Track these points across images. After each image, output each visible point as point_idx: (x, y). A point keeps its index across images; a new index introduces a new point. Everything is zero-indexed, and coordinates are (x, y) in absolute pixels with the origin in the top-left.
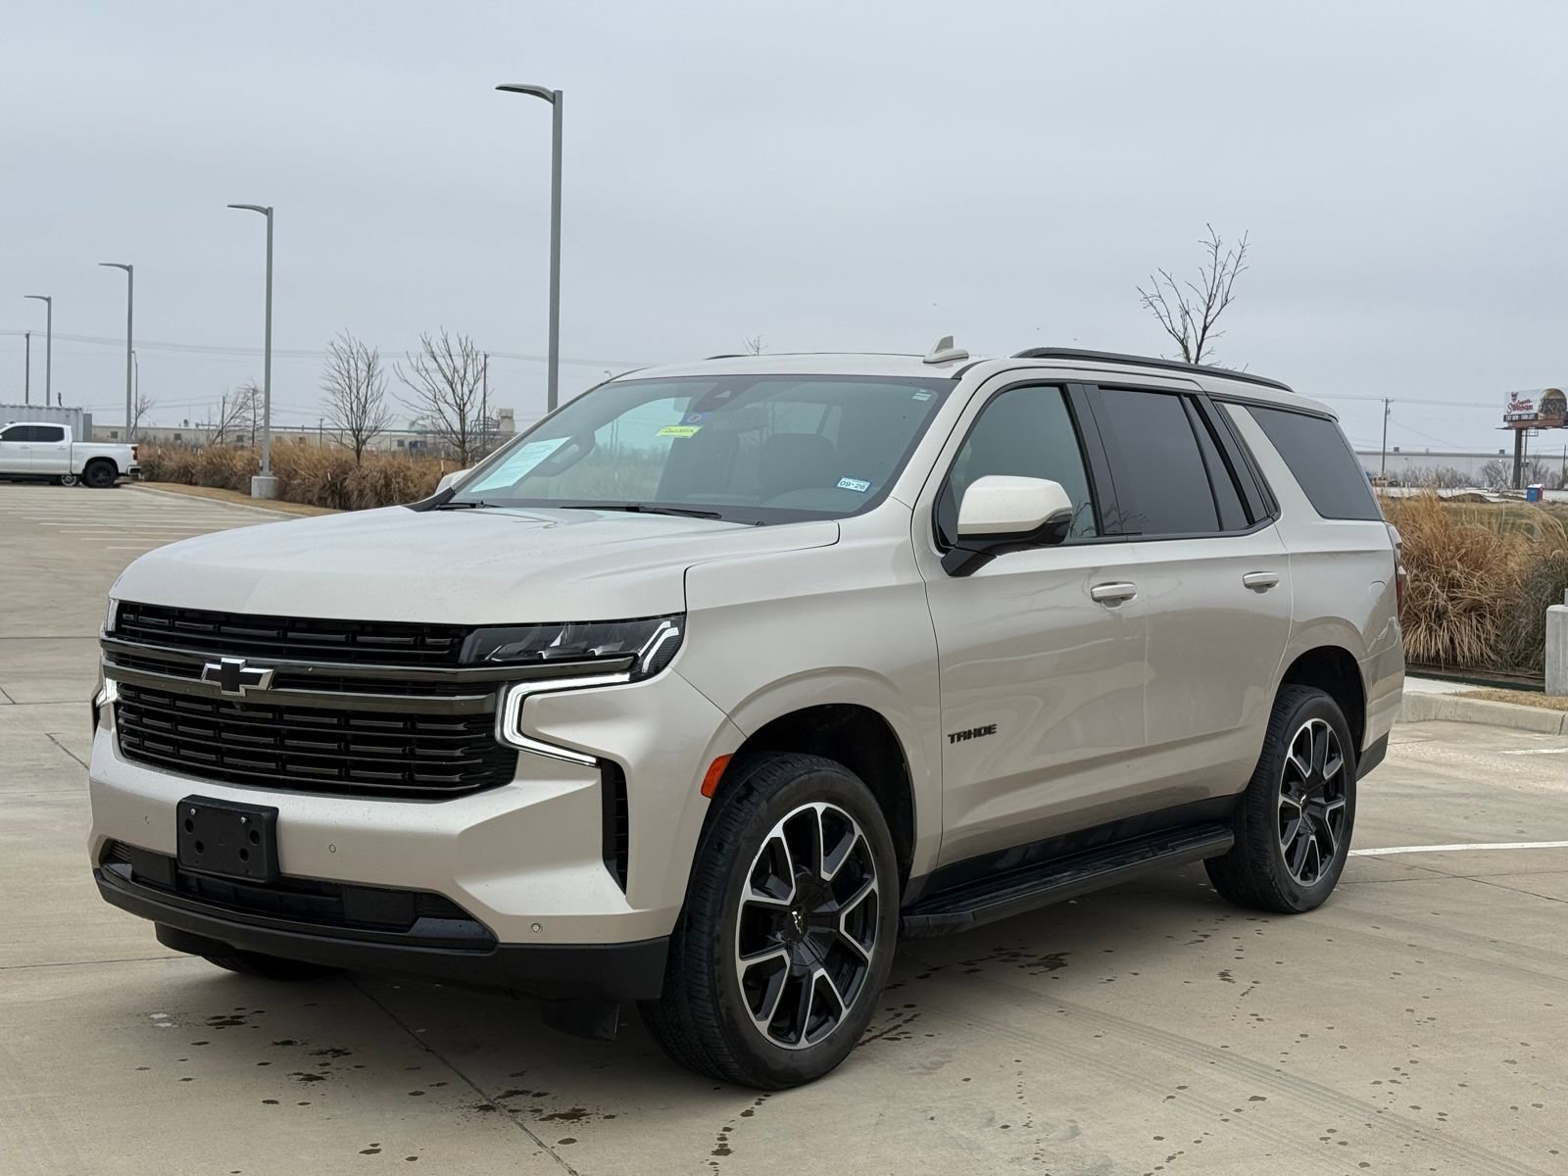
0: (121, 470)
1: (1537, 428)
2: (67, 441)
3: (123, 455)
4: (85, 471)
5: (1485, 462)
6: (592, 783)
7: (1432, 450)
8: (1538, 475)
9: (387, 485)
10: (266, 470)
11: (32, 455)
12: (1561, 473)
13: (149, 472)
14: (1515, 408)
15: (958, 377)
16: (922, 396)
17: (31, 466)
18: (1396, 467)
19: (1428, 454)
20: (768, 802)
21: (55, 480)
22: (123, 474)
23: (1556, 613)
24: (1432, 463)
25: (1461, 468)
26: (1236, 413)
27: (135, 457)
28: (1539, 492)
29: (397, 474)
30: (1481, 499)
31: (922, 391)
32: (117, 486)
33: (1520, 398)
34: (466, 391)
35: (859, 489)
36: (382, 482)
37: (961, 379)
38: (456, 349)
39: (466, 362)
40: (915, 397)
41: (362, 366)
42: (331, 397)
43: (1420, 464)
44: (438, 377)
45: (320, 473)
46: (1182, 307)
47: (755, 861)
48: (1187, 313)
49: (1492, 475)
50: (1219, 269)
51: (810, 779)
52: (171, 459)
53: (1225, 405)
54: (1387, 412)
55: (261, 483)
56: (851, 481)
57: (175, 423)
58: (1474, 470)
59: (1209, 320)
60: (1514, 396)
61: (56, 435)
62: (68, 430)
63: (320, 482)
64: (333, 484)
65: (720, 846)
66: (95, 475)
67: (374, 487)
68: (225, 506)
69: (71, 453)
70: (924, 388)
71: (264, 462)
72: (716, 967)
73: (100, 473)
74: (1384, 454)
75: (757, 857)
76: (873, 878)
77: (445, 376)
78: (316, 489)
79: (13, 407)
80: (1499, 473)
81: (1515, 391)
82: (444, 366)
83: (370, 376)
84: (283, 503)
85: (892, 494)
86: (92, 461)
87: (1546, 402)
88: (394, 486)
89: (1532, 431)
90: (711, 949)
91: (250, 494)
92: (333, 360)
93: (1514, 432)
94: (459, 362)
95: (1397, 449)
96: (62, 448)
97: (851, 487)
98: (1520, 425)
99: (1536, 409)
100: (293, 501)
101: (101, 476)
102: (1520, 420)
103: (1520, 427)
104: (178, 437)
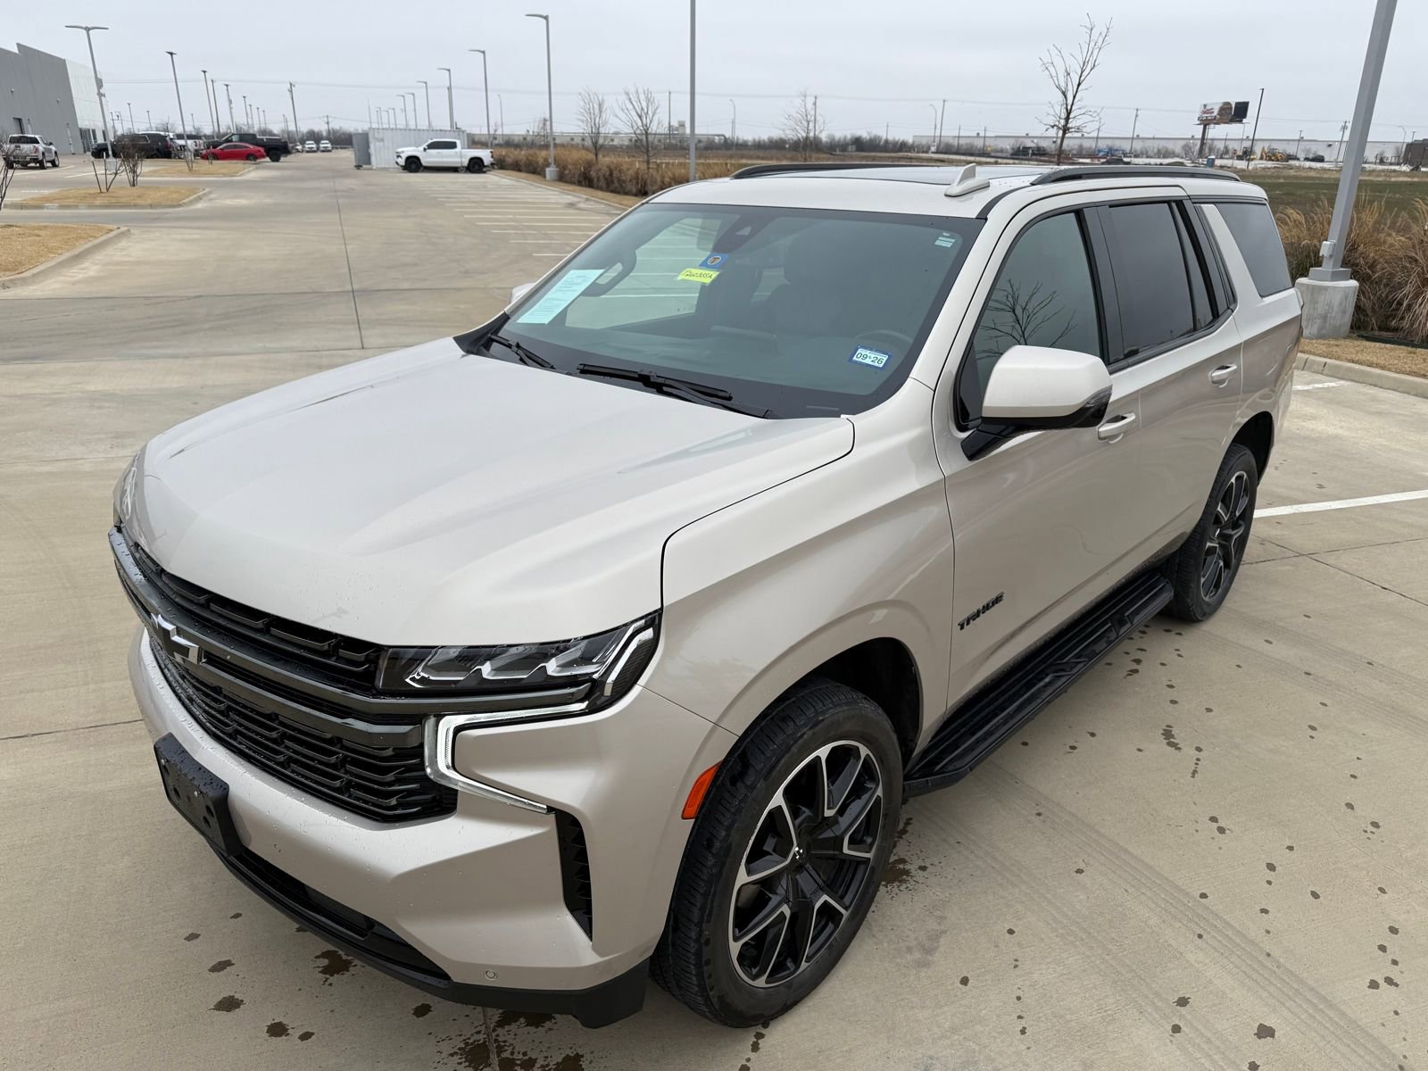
0: (486, 163)
1: (1215, 124)
2: (458, 149)
3: (485, 155)
4: (469, 164)
5: (1183, 142)
6: (545, 830)
7: (1156, 136)
8: (1211, 150)
9: (611, 174)
10: (553, 165)
11: (442, 156)
12: (1222, 149)
13: (500, 164)
14: (1204, 113)
15: (983, 217)
16: (945, 242)
17: (442, 162)
18: (1138, 146)
19: (1154, 138)
20: (765, 780)
21: (454, 170)
22: (487, 166)
23: (1303, 284)
24: (1157, 142)
25: (1170, 146)
26: (1210, 211)
27: (492, 157)
28: (1213, 160)
29: (616, 168)
30: (1182, 164)
31: (945, 234)
32: (484, 172)
33: (1208, 107)
34: (648, 122)
35: (876, 364)
36: (608, 173)
37: (986, 219)
38: (642, 97)
39: (648, 104)
40: (938, 243)
41: (596, 106)
42: (581, 124)
43: (1149, 144)
44: (634, 113)
45: (579, 167)
46: (1066, 71)
47: (751, 842)
48: (1069, 74)
49: (1187, 150)
50: (1092, 44)
51: (814, 734)
52: (509, 157)
53: (1202, 205)
54: (1137, 116)
55: (551, 171)
56: (868, 352)
57: (523, 132)
58: (1178, 148)
59: (1082, 78)
60: (1205, 106)
61: (452, 145)
62: (458, 142)
63: (578, 172)
64: (584, 173)
65: (710, 846)
66: (474, 167)
67: (604, 176)
68: (532, 185)
69: (462, 155)
70: (947, 230)
71: (551, 160)
72: (705, 968)
73: (476, 166)
74: (1133, 138)
75: (753, 838)
76: (878, 785)
77: (637, 113)
78: (577, 176)
79: (441, 130)
80: (1190, 148)
81: (1205, 103)
82: (636, 107)
83: (601, 111)
84: (562, 184)
85: (914, 373)
86: (472, 159)
87: (1222, 109)
88: (614, 175)
89: (1212, 126)
90: (699, 954)
91: (545, 177)
92: (582, 103)
93: (1202, 126)
94: (644, 104)
95: (1138, 136)
96: (456, 153)
97: (868, 361)
98: (1205, 122)
99: (1215, 114)
100: (566, 182)
101: (477, 167)
102: (1206, 120)
103: (1205, 123)
104: (525, 139)
